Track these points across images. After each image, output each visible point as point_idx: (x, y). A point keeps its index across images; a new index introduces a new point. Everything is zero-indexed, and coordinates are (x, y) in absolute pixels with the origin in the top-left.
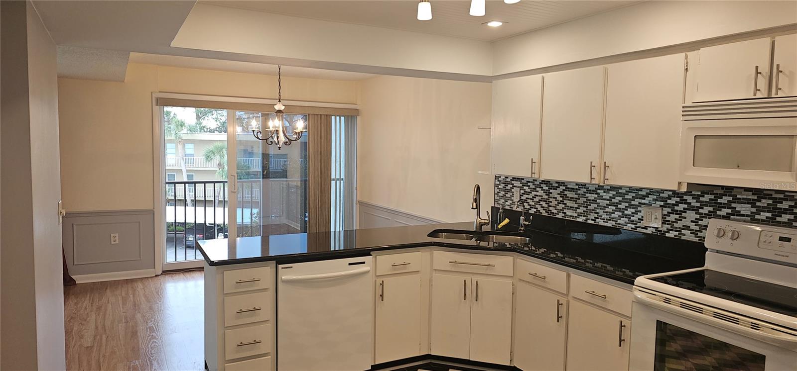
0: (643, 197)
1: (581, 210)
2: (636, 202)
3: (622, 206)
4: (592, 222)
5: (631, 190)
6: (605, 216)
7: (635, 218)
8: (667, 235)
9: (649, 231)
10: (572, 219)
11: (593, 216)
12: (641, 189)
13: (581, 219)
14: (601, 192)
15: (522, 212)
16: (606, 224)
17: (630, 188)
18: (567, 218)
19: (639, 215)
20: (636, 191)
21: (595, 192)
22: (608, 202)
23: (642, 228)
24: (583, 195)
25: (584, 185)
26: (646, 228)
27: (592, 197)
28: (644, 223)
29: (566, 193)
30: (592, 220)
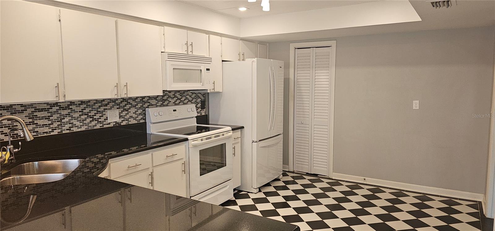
0: (106, 105)
1: (55, 125)
2: (102, 109)
3: (92, 113)
4: (68, 131)
5: (97, 101)
6: (78, 124)
7: (102, 120)
8: (122, 124)
9: (112, 125)
10: (45, 135)
11: (67, 126)
12: (104, 100)
13: (56, 132)
14: (73, 107)
15: (8, 141)
16: (79, 130)
17: (96, 100)
18: (39, 136)
19: (105, 117)
20: (101, 102)
21: (68, 107)
22: (81, 113)
23: (107, 124)
24: (57, 112)
25: (56, 104)
26: (109, 124)
27: (66, 112)
28: (109, 121)
29: (35, 114)
30: (67, 130)
